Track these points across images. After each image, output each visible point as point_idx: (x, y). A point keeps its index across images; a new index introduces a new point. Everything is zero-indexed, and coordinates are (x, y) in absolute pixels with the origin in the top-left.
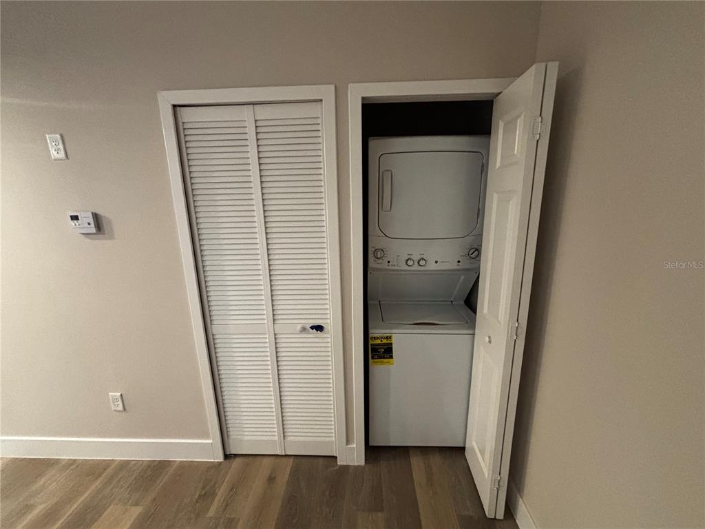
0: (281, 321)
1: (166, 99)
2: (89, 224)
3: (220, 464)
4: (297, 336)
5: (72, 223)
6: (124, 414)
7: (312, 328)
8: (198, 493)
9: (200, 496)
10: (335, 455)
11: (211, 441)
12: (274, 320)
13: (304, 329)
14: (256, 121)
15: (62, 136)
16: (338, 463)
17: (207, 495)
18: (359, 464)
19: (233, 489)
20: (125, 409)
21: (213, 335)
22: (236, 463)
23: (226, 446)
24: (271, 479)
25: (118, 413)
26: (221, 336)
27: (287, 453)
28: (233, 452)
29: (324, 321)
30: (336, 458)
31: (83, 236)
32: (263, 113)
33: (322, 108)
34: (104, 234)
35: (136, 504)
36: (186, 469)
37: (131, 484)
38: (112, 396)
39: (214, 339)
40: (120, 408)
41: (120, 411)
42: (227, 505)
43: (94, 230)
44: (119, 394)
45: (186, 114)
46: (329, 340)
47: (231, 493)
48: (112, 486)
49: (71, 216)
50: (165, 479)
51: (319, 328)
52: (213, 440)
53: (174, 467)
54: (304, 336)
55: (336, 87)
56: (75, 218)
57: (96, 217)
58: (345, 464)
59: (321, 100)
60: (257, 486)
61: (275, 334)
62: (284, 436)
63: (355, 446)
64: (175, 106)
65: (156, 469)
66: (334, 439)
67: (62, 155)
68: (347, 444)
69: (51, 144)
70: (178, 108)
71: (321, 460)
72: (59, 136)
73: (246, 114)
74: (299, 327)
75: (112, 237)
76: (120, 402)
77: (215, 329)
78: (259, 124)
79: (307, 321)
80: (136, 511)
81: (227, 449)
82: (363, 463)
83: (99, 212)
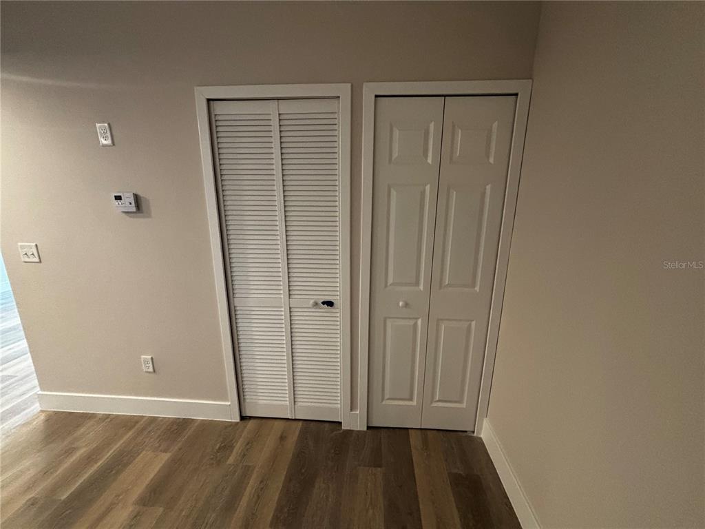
0: (296, 297)
1: (202, 94)
2: (130, 204)
3: (237, 423)
4: (310, 310)
5: (116, 203)
6: (153, 375)
7: (324, 303)
8: (218, 445)
9: (219, 448)
10: (340, 421)
11: (229, 403)
12: (290, 295)
13: (316, 304)
14: (280, 114)
15: (109, 124)
16: (343, 428)
17: (226, 447)
18: (361, 429)
19: (249, 444)
20: (154, 371)
21: (235, 307)
22: (251, 424)
23: (242, 407)
24: (282, 438)
25: (148, 374)
26: (241, 308)
27: (297, 418)
28: (249, 414)
29: (335, 297)
30: (340, 423)
31: (124, 214)
33: (339, 103)
34: (142, 212)
35: (165, 451)
36: (206, 426)
37: (159, 436)
38: (144, 359)
39: (235, 311)
40: (151, 369)
41: (150, 372)
42: (244, 455)
43: (134, 209)
44: (150, 357)
45: (218, 108)
46: (338, 315)
47: (248, 447)
48: (143, 436)
49: (115, 196)
50: (189, 433)
51: (330, 304)
53: (196, 424)
54: (317, 310)
55: (352, 86)
56: (118, 198)
57: (136, 197)
58: (349, 428)
59: (339, 97)
60: (270, 442)
61: (290, 308)
62: (295, 402)
63: (358, 412)
64: (209, 100)
65: (180, 425)
66: (339, 406)
67: (109, 142)
68: (351, 410)
69: (100, 132)
70: (211, 102)
71: (327, 425)
72: (106, 125)
73: (272, 109)
74: (312, 302)
75: (149, 216)
76: (151, 365)
77: (237, 302)
78: (282, 117)
79: (319, 297)
80: (166, 457)
81: (243, 411)
82: (365, 429)
83: (139, 193)
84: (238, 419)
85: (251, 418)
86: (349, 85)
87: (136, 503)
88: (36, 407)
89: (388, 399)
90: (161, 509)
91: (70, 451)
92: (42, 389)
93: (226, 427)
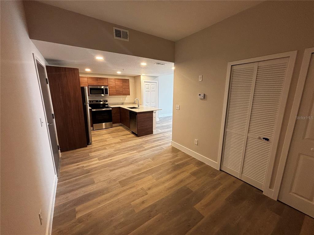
0: (251, 133)
1: (230, 64)
3: (218, 171)
4: (256, 140)
6: (197, 145)
7: (264, 138)
8: (212, 173)
12: (248, 132)
13: (260, 138)
14: (258, 67)
15: (202, 76)
16: (263, 194)
17: (214, 175)
18: (274, 199)
19: (222, 177)
22: (223, 173)
23: (221, 167)
27: (242, 180)
29: (271, 138)
30: (263, 191)
31: (200, 99)
32: (261, 64)
33: (289, 59)
34: (205, 99)
37: (196, 163)
40: (197, 144)
42: (219, 180)
43: (203, 98)
44: (197, 140)
45: (234, 68)
46: (270, 145)
48: (192, 161)
50: (204, 166)
51: (267, 140)
52: (218, 163)
53: (206, 165)
54: (260, 141)
55: (298, 51)
56: (200, 95)
57: (204, 95)
58: (266, 195)
59: (289, 57)
61: (247, 137)
62: (242, 173)
63: (273, 190)
64: (232, 66)
66: (263, 184)
67: (201, 80)
68: (269, 188)
71: (255, 189)
74: (258, 137)
76: (197, 142)
77: (227, 130)
79: (261, 135)
80: (197, 168)
81: (221, 168)
82: (276, 200)
83: (205, 94)
84: (219, 170)
85: (223, 171)
86: (296, 52)
87: (190, 173)
88: (170, 144)
89: (293, 193)
90: (196, 178)
91: (177, 156)
92: (172, 140)
93: (214, 170)
